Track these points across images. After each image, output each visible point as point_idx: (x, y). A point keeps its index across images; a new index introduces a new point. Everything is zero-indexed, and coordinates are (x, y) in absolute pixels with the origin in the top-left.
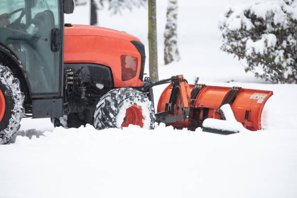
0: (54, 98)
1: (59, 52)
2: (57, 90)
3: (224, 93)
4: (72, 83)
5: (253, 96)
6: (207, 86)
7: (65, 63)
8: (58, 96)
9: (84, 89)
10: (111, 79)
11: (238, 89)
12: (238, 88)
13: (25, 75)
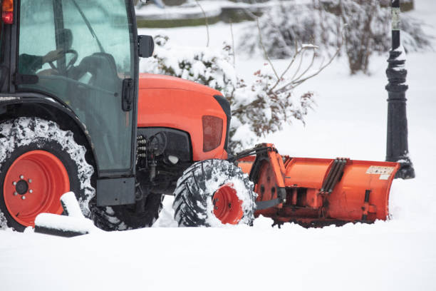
0: (124, 176)
1: (131, 112)
2: (128, 166)
3: (325, 168)
4: (144, 155)
5: (371, 170)
6: (291, 158)
7: (138, 128)
8: (128, 173)
9: (154, 164)
10: (189, 150)
11: (345, 161)
12: (346, 159)
13: (92, 144)
